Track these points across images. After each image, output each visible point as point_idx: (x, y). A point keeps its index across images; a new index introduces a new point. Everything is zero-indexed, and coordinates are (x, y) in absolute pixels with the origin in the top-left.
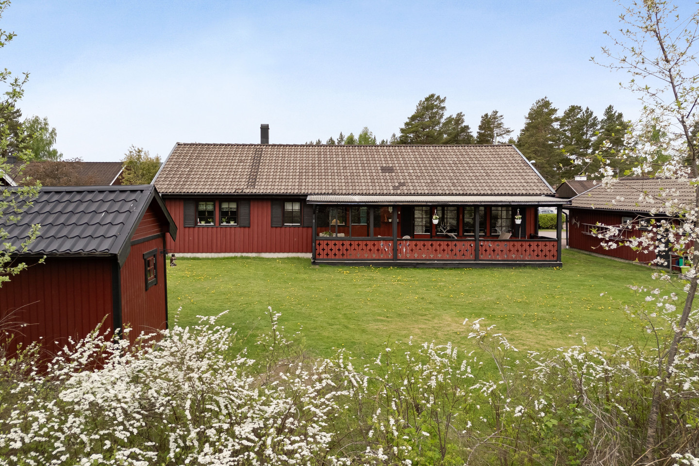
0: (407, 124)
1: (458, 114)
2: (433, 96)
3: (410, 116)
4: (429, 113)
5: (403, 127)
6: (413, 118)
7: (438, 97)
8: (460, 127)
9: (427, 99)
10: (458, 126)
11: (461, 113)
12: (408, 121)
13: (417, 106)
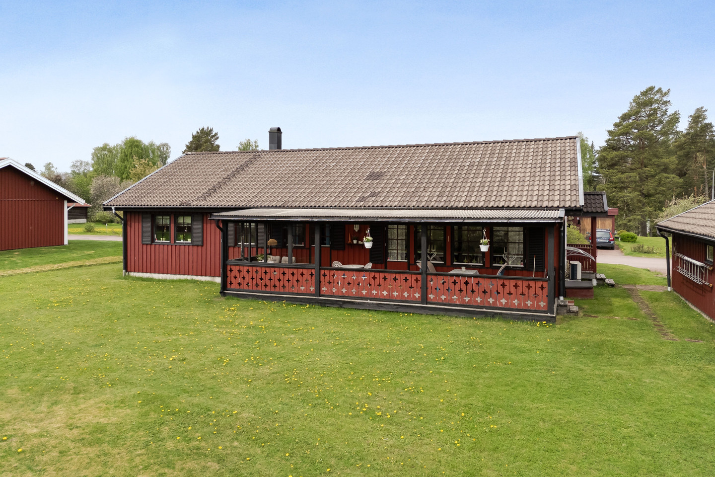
0: (616, 125)
1: (698, 110)
2: (651, 89)
3: (620, 115)
4: (646, 110)
5: (612, 128)
6: (625, 117)
7: (660, 90)
8: (700, 125)
9: (644, 94)
10: (697, 125)
11: (702, 108)
12: (618, 121)
13: (631, 103)
